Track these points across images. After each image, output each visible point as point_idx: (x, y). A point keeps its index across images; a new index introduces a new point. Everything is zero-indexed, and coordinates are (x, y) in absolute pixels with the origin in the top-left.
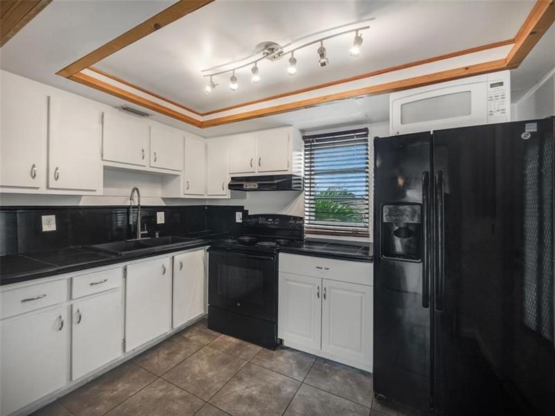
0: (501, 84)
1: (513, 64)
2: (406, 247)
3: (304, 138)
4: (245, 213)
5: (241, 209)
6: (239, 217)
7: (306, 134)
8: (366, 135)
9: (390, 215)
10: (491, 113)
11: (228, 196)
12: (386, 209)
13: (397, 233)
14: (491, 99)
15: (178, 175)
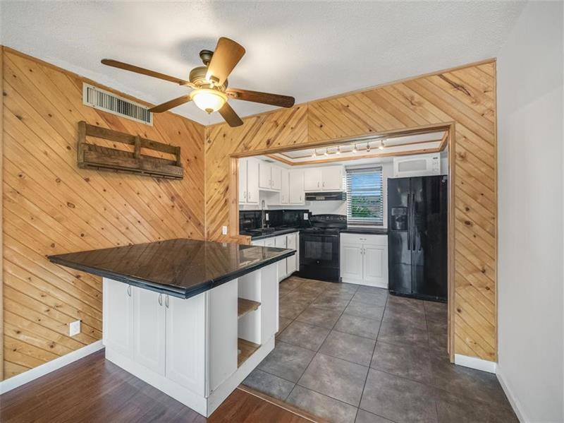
0: (437, 158)
1: (442, 150)
2: (401, 226)
3: (346, 170)
4: (310, 214)
5: (307, 211)
6: (306, 217)
7: (348, 168)
8: (381, 170)
9: (395, 212)
10: (433, 170)
11: (304, 204)
12: (393, 210)
13: (398, 220)
14: (433, 164)
15: (278, 193)
